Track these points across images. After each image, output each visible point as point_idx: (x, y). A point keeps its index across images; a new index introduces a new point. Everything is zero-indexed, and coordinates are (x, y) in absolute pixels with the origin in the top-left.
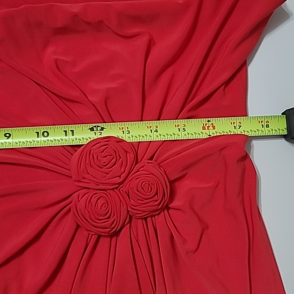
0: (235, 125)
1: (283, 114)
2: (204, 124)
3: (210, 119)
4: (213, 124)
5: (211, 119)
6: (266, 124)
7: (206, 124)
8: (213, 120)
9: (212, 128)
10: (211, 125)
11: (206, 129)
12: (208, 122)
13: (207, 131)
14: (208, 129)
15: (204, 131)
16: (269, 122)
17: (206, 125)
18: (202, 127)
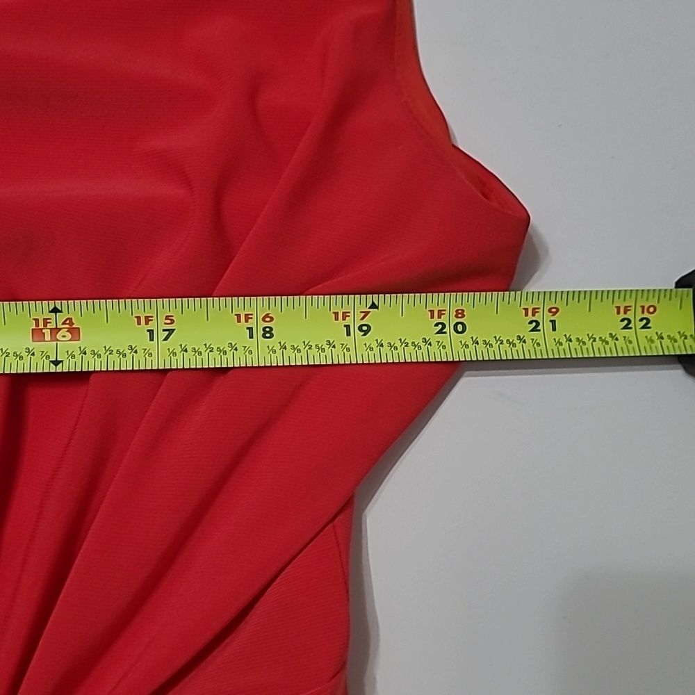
0: (151, 326)
1: (681, 284)
2: (37, 321)
3: (58, 302)
4: (70, 319)
5: (64, 302)
6: (263, 325)
7: (46, 321)
8: (73, 309)
9: (69, 336)
10: (64, 323)
11: (48, 337)
12: (54, 314)
13: (47, 346)
14: (54, 338)
15: (38, 346)
16: (272, 319)
17: (45, 325)
18: (33, 330)
